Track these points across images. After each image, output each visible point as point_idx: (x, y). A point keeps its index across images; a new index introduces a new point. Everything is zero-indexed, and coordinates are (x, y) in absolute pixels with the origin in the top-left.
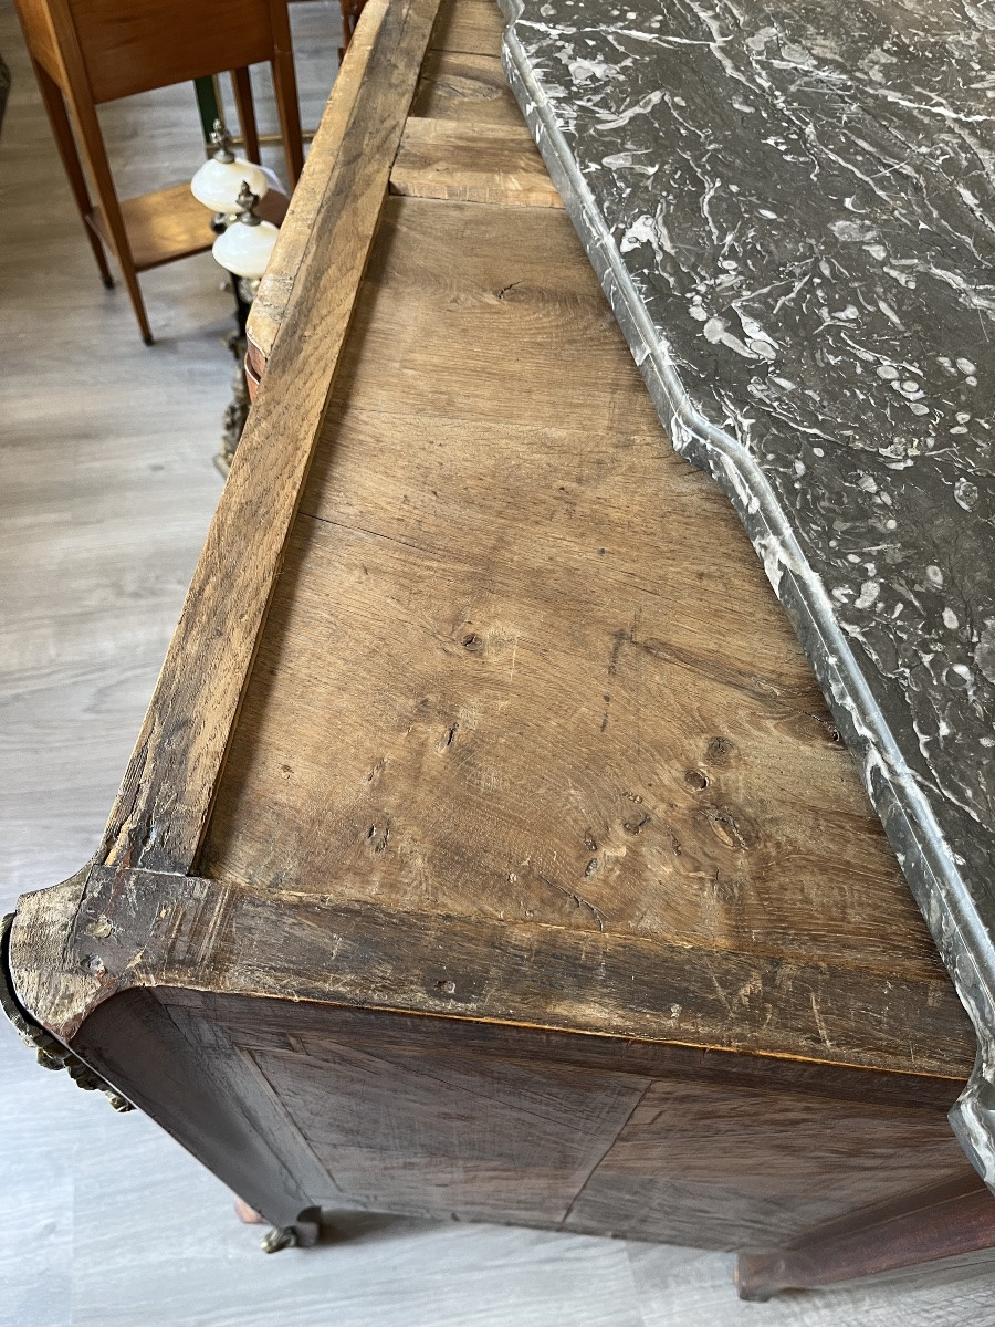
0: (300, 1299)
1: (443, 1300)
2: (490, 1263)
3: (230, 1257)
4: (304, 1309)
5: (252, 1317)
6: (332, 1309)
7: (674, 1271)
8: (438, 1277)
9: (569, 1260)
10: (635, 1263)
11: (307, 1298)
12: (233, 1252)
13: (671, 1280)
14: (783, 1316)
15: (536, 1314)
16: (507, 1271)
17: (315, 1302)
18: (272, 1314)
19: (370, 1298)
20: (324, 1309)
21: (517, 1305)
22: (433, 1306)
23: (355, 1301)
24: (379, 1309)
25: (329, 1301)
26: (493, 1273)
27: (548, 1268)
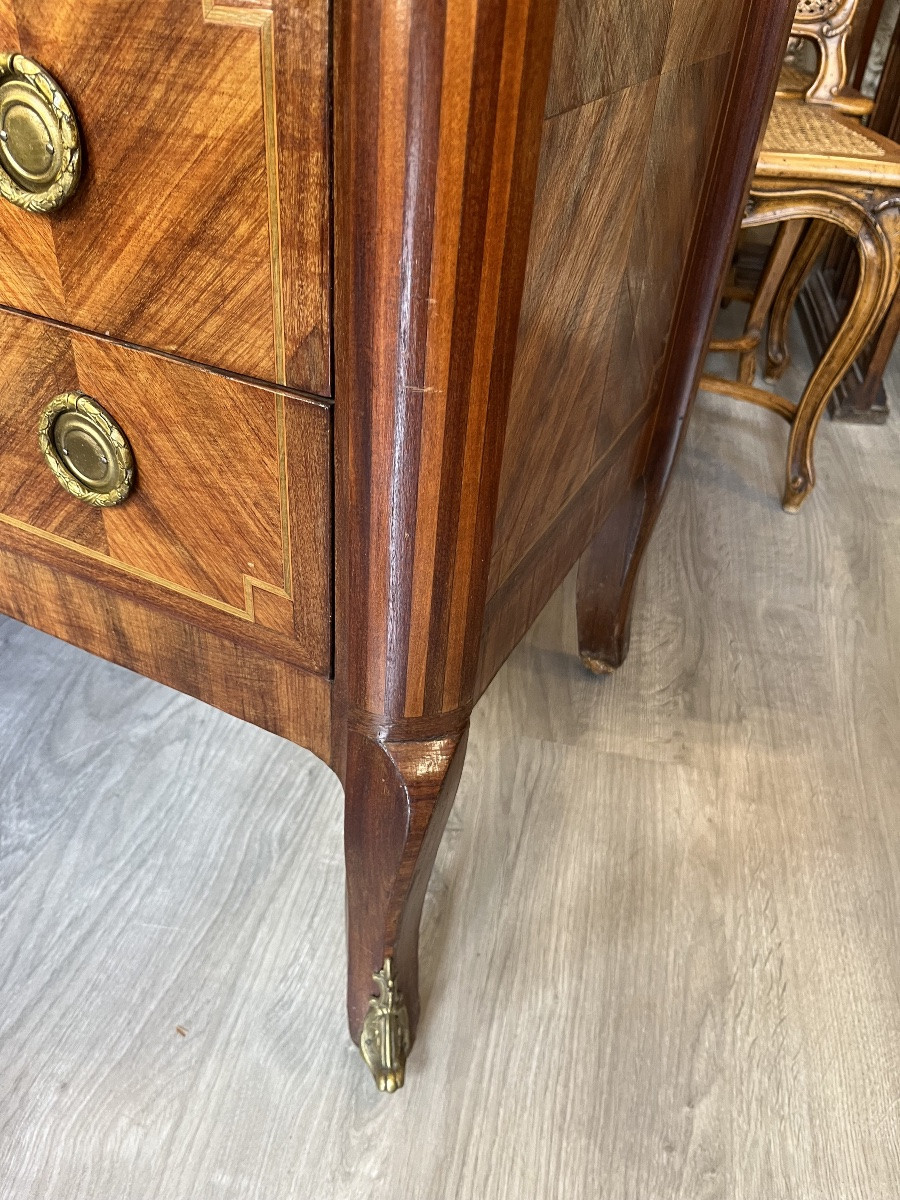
0: (470, 1084)
1: (531, 915)
2: (511, 857)
3: (374, 1174)
4: (485, 1085)
5: (471, 1162)
6: (497, 1046)
7: (576, 716)
8: (505, 912)
9: (535, 787)
10: (558, 738)
11: (472, 1074)
12: (370, 1167)
13: (584, 720)
14: (639, 662)
15: (576, 833)
16: (525, 842)
17: (481, 1065)
18: (476, 1132)
19: (501, 992)
20: (495, 1054)
21: (562, 847)
22: (534, 928)
23: (497, 1012)
24: (517, 986)
25: (487, 1045)
26: (522, 857)
27: (535, 808)
